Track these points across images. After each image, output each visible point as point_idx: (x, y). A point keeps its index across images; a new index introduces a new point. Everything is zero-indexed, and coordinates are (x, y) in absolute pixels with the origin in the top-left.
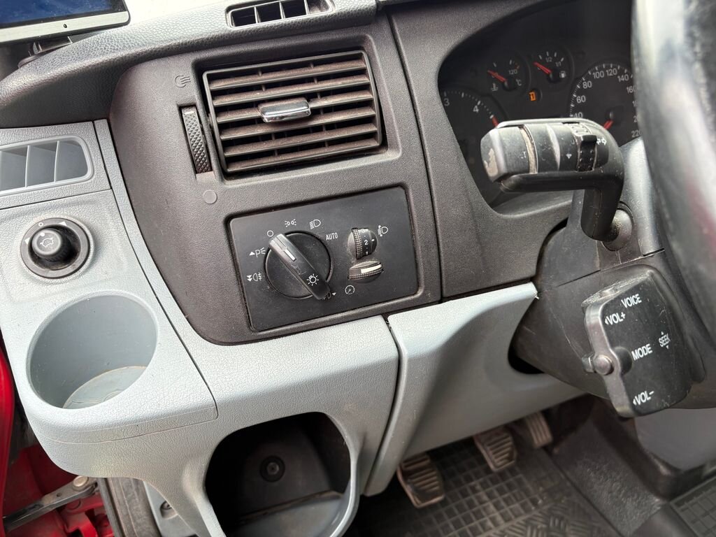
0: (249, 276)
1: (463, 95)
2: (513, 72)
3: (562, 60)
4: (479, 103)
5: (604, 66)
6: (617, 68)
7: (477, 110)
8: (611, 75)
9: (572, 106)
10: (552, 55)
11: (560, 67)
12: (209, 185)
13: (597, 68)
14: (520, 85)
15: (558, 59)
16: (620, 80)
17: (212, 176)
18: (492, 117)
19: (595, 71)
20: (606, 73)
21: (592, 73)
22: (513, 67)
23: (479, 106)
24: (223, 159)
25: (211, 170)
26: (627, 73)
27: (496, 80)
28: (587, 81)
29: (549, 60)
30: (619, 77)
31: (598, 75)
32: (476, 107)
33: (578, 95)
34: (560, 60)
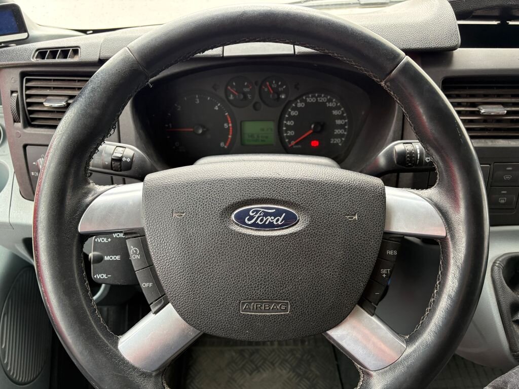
0: (33, 173)
1: (209, 98)
2: (246, 90)
3: (284, 87)
4: (219, 105)
5: (316, 95)
6: (327, 97)
7: (217, 109)
8: (321, 101)
9: (287, 116)
10: (277, 83)
11: (281, 91)
12: (17, 129)
13: (310, 96)
14: (250, 98)
15: (281, 86)
16: (328, 106)
17: (19, 125)
18: (227, 114)
19: (309, 97)
20: (317, 100)
21: (306, 98)
22: (247, 87)
23: (218, 107)
24: (29, 118)
25: (20, 122)
26: (335, 102)
27: (233, 94)
28: (301, 102)
29: (274, 86)
30: (327, 103)
31: (310, 100)
32: (217, 107)
33: (292, 110)
34: (282, 87)
